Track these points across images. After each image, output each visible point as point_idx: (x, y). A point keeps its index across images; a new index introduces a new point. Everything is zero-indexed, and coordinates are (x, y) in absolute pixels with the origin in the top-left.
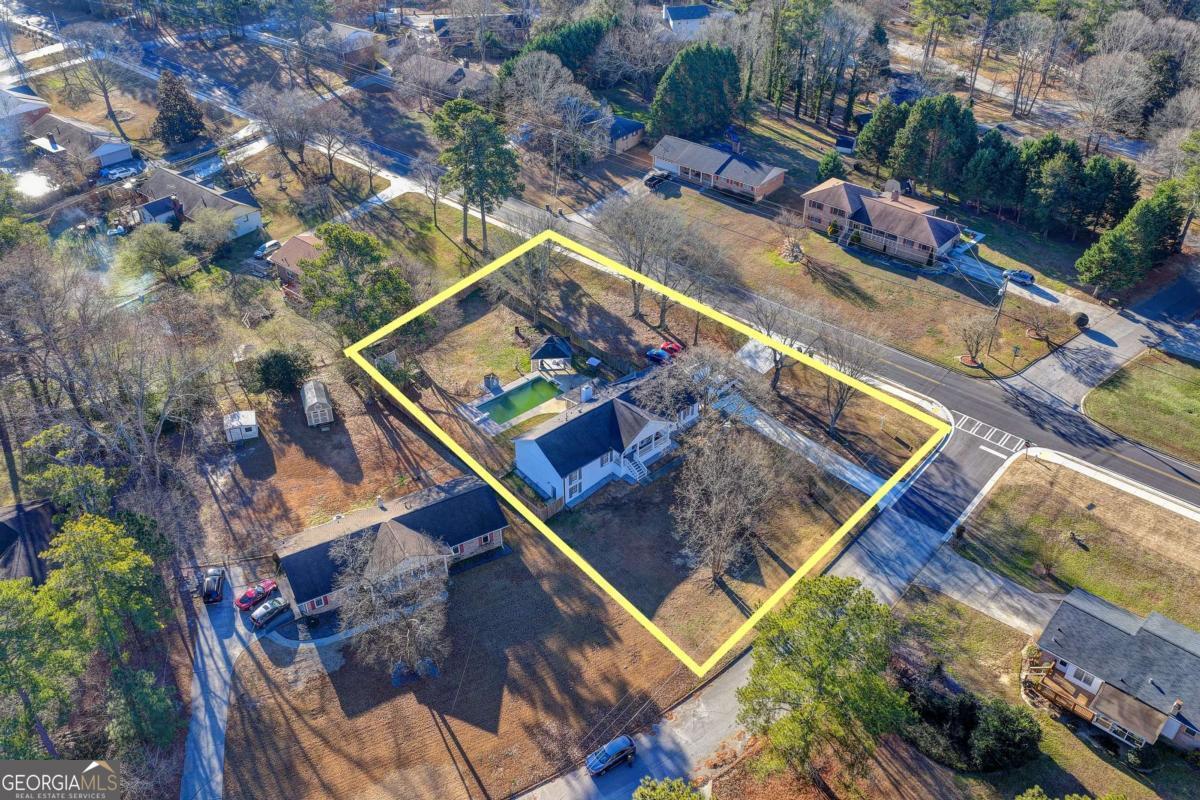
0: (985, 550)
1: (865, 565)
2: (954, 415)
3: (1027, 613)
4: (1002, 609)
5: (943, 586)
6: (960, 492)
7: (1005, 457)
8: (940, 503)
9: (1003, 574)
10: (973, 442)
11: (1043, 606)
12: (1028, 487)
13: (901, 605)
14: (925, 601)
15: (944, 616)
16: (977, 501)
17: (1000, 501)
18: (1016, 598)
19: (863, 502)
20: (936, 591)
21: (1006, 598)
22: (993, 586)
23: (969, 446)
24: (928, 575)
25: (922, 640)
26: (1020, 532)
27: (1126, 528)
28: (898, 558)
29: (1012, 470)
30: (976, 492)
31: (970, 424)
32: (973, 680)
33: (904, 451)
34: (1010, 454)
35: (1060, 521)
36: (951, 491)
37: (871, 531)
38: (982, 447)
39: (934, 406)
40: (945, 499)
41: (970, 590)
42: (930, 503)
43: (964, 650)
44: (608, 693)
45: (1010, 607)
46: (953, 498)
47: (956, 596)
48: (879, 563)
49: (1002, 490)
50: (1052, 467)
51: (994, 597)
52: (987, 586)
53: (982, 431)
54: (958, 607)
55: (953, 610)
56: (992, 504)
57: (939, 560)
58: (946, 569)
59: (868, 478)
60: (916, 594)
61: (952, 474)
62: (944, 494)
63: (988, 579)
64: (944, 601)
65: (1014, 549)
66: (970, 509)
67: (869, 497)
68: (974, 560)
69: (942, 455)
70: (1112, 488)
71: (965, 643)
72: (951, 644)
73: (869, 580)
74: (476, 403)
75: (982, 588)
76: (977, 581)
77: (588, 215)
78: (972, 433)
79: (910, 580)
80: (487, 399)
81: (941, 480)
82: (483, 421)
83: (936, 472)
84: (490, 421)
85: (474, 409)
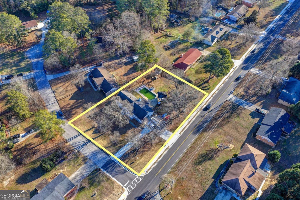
0: (95, 175)
1: (95, 151)
2: (143, 177)
3: (75, 178)
4: (77, 174)
5: (86, 164)
6: (113, 173)
7: (125, 185)
9: (88, 176)
10: (131, 179)
11: (77, 182)
12: (113, 188)
13: (83, 156)
14: (83, 160)
15: (78, 163)
16: (110, 176)
18: (80, 178)
19: (112, 153)
20: (85, 163)
21: (81, 175)
22: (84, 174)
24: (90, 162)
25: (73, 158)
26: (99, 183)
28: (96, 157)
29: (119, 186)
30: (113, 176)
31: (139, 180)
32: (63, 164)
33: (129, 163)
34: (126, 187)
35: (101, 193)
36: (114, 171)
37: (104, 153)
38: (129, 181)
39: (145, 172)
40: (112, 169)
41: (84, 169)
42: (111, 166)
43: (69, 165)
44: (74, 112)
45: (78, 176)
46: (112, 171)
47: (83, 166)
48: (94, 154)
49: (113, 182)
50: (119, 196)
51: (81, 173)
52: (84, 173)
53: (134, 182)
54: (80, 166)
55: (79, 165)
56: (108, 179)
57: (94, 165)
58: (91, 166)
59: (121, 155)
60: (85, 159)
61: (120, 173)
62: (114, 170)
63: (87, 173)
64: (83, 163)
65: (94, 181)
66: (108, 174)
67: (114, 154)
68: (93, 172)
69: (127, 171)
71: (71, 166)
72: (72, 163)
73: (90, 152)
74: (146, 87)
75: (84, 171)
76: (87, 171)
77: (234, 98)
78: (135, 180)
79: (89, 159)
80: (148, 89)
81: (118, 169)
82: (140, 89)
83: (121, 169)
84: (140, 90)
85: (144, 87)
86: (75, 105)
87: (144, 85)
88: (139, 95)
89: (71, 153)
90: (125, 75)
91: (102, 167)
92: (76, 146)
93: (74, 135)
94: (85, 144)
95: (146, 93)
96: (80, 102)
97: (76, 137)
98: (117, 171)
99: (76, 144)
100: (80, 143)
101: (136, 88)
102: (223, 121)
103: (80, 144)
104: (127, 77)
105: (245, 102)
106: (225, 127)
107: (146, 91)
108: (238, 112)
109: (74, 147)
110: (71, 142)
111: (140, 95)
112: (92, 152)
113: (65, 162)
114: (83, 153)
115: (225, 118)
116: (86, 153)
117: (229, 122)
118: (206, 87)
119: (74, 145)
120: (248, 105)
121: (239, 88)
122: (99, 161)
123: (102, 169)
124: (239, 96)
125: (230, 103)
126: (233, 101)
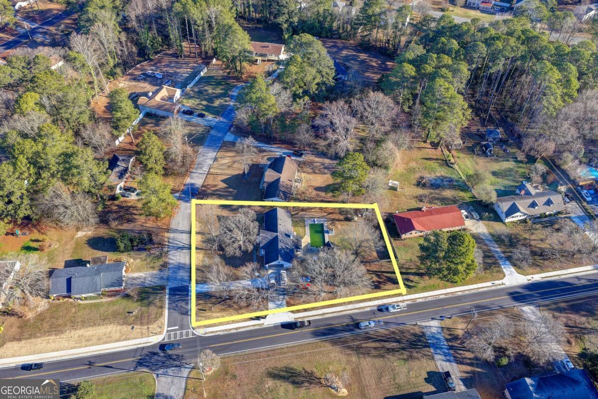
0: (155, 292)
1: (183, 264)
2: (195, 335)
3: (134, 280)
4: (141, 276)
5: (160, 273)
6: (174, 305)
7: (169, 329)
8: (177, 297)
9: (146, 287)
10: (182, 327)
11: (132, 284)
12: (155, 321)
13: (166, 260)
14: (161, 265)
15: (154, 264)
16: (167, 306)
17: (160, 310)
18: (139, 283)
19: (197, 281)
20: (160, 270)
21: (142, 280)
22: (147, 282)
23: (182, 325)
24: (166, 273)
25: (156, 255)
26: (149, 304)
27: (119, 327)
28: (176, 272)
29: (163, 324)
30: (169, 309)
31: (187, 334)
32: (139, 255)
33: (200, 307)
34: (168, 331)
35: (139, 316)
36: (177, 303)
37: (189, 274)
38: (177, 327)
39: (203, 332)
40: (176, 299)
41: (152, 276)
42: (180, 295)
43: (145, 260)
45: (140, 279)
46: (174, 302)
47: (155, 272)
48: (180, 267)
49: (161, 315)
50: (151, 334)
51: (145, 278)
53: (181, 334)
54: (152, 270)
55: (153, 268)
56: (162, 307)
57: (165, 279)
58: (162, 278)
59: (203, 289)
60: (165, 265)
61: (180, 310)
62: (178, 301)
63: (150, 283)
64: (158, 268)
65: (148, 298)
66: (167, 302)
67: (197, 283)
68: (157, 286)
69: (188, 315)
70: (129, 339)
71: (145, 262)
72: (149, 260)
73: (178, 261)
74: (325, 224)
75: (150, 279)
76: (153, 280)
77: (434, 330)
78: (184, 331)
79: (169, 269)
80: (325, 227)
81: (182, 305)
82: (314, 221)
83: (185, 307)
84: (313, 223)
85: (322, 222)
86: (221, 192)
87: (325, 219)
88: (305, 229)
89: (158, 248)
90: (318, 189)
91: (171, 289)
92: (172, 243)
93: (183, 229)
94: (182, 248)
95: (317, 232)
96: (229, 192)
97: (182, 233)
98: (179, 305)
99: (174, 242)
100: (178, 243)
101: (311, 216)
102: (375, 348)
103: (177, 244)
104: (317, 192)
105: (447, 349)
106: (368, 359)
107: (319, 229)
108: (415, 354)
109: (169, 242)
110: (171, 235)
111: (305, 231)
112: (179, 263)
113: (144, 255)
114: (171, 257)
115: (383, 347)
116: (172, 259)
117: (383, 357)
118: (412, 281)
119: (171, 241)
120: (445, 356)
121: (465, 321)
122: (175, 279)
123: (167, 291)
124: (449, 333)
125: (417, 332)
126: (428, 333)
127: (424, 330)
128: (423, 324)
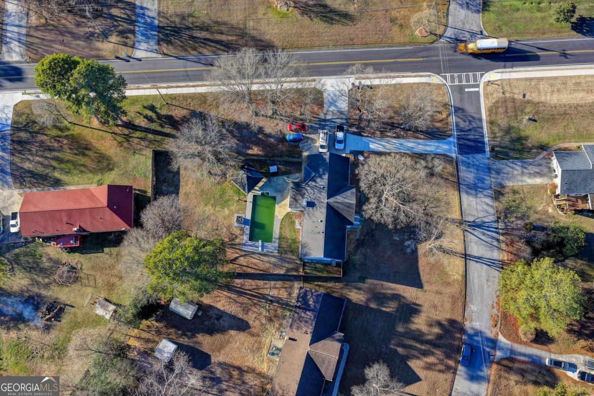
0: (504, 150)
1: (471, 194)
2: (442, 76)
3: (538, 173)
4: (529, 178)
5: (503, 183)
6: (475, 125)
7: (477, 89)
8: (472, 137)
9: (517, 158)
10: (461, 89)
11: (540, 165)
12: (497, 102)
13: (497, 204)
14: (503, 195)
16: (485, 125)
17: (493, 119)
18: (530, 167)
20: (503, 187)
21: (525, 171)
22: (518, 168)
23: (461, 93)
24: (493, 180)
25: (515, 215)
26: (508, 131)
27: (543, 99)
28: (478, 180)
29: (487, 96)
30: (480, 120)
31: (452, 78)
32: (540, 219)
34: (478, 86)
35: (519, 113)
36: (471, 127)
37: (460, 174)
38: (466, 90)
39: (432, 78)
40: (473, 133)
41: (514, 177)
42: (469, 140)
43: (529, 208)
45: (530, 174)
46: (474, 130)
47: (511, 184)
48: (475, 188)
49: (490, 111)
50: (499, 83)
51: (523, 174)
52: (517, 170)
53: (460, 81)
54: (516, 188)
55: (515, 192)
56: (491, 123)
57: (493, 169)
58: (498, 172)
59: (437, 144)
60: (498, 194)
61: (465, 116)
62: (470, 130)
63: (514, 166)
64: (507, 190)
65: (512, 141)
66: (485, 131)
68: (504, 159)
69: (455, 107)
70: (527, 79)
71: (529, 205)
72: (523, 208)
73: (478, 200)
74: (246, 238)
75: (516, 172)
76: (511, 170)
77: (144, 46)
78: (457, 83)
79: (491, 188)
80: (248, 231)
81: (463, 123)
82: (263, 247)
83: (459, 120)
84: (266, 244)
85: (250, 243)
87: (245, 248)
88: (281, 233)
89: (513, 229)
90: (242, 326)
91: (482, 151)
92: (493, 238)
93: (478, 266)
94: (475, 225)
95: (262, 226)
97: (479, 258)
98: (467, 123)
99: (489, 240)
100: (483, 237)
101: (266, 259)
103: (484, 234)
105: (138, 22)
106: (234, 22)
107: (257, 230)
108: (178, 20)
109: (498, 240)
110: (496, 255)
112: (476, 196)
113: (533, 218)
114: (491, 211)
115: (212, 33)
116: (488, 205)
117: (216, 23)
118: (146, 117)
119: (495, 243)
120: (143, 14)
122: (478, 168)
123: (488, 149)
124: (128, 41)
125: (165, 45)
126: (152, 43)
127: (156, 47)
128: (154, 55)
